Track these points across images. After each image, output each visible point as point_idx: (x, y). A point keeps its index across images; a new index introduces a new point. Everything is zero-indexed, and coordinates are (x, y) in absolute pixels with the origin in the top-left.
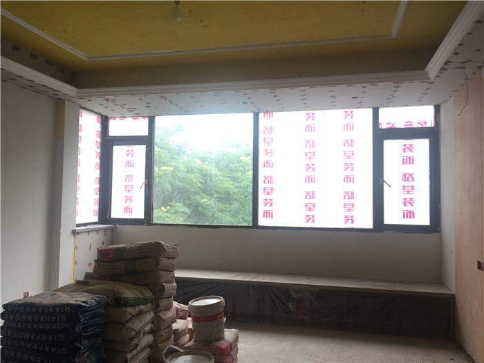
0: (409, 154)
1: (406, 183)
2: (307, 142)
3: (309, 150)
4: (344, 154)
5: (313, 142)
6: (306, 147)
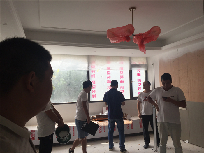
0: (139, 73)
1: (139, 83)
2: (108, 68)
3: (108, 71)
4: (120, 72)
5: (110, 68)
6: (107, 70)
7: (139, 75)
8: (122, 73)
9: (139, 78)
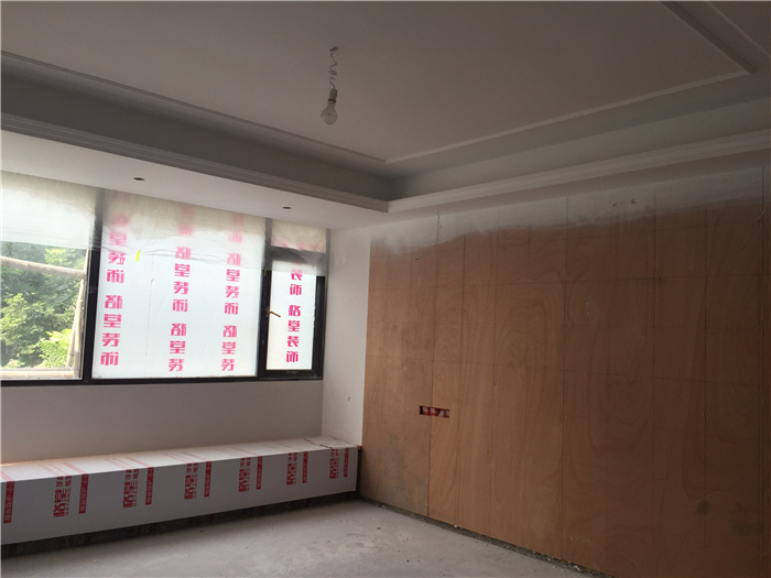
0: (297, 282)
1: (293, 318)
2: (180, 249)
3: (180, 261)
4: (228, 273)
5: (188, 250)
6: (177, 256)
7: (296, 290)
8: (233, 275)
9: (295, 300)
